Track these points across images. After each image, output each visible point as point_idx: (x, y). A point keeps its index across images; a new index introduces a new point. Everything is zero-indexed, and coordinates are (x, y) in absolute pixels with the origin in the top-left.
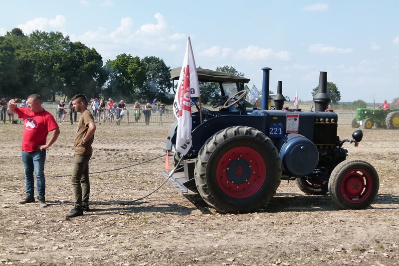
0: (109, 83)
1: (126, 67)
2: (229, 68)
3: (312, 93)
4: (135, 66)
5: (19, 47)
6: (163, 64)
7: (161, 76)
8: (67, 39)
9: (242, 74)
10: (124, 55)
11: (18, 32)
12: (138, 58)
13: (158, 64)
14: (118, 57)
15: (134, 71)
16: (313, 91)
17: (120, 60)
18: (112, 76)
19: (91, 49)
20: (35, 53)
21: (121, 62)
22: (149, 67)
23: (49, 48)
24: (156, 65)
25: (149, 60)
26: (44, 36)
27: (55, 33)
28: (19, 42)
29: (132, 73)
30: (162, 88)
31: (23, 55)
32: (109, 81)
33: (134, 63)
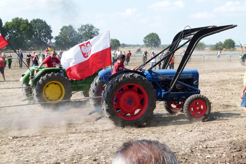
0: (8, 37)
1: (19, 26)
2: (90, 25)
3: (143, 40)
4: (25, 25)
6: (45, 23)
7: (45, 32)
9: (98, 29)
10: (17, 19)
12: (27, 20)
13: (42, 24)
14: (13, 20)
15: (25, 29)
16: (144, 39)
17: (14, 22)
18: (9, 32)
21: (15, 23)
22: (36, 26)
24: (41, 25)
25: (36, 21)
29: (23, 30)
30: (45, 40)
32: (7, 36)
33: (24, 23)
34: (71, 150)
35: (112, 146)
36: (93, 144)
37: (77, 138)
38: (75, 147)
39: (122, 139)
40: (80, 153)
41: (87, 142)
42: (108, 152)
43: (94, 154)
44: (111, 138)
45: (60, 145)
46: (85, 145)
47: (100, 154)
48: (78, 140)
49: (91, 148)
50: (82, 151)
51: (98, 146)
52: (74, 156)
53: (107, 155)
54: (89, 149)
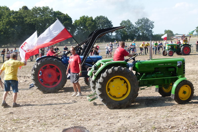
0: (77, 32)
1: (85, 23)
2: (145, 19)
4: (90, 22)
5: (26, 17)
6: (107, 20)
8: (52, 10)
9: (153, 22)
10: (84, 17)
11: (25, 8)
12: (91, 18)
13: (104, 20)
14: (81, 18)
15: (90, 25)
17: (82, 19)
18: (78, 29)
19: (65, 14)
20: (35, 19)
21: (82, 20)
22: (99, 22)
23: (42, 15)
24: (103, 21)
25: (98, 18)
26: (39, 9)
27: (45, 7)
28: (26, 14)
31: (28, 20)
32: (76, 32)
33: (90, 20)
34: (119, 125)
35: (154, 122)
36: (138, 120)
37: (125, 115)
38: (122, 122)
39: (163, 117)
40: (126, 127)
41: (133, 118)
42: (150, 127)
43: (137, 128)
44: (154, 116)
45: (110, 120)
46: (131, 120)
47: (143, 128)
48: (126, 116)
49: (136, 123)
50: (127, 125)
51: (141, 122)
52: (121, 129)
53: (148, 129)
54: (134, 124)
